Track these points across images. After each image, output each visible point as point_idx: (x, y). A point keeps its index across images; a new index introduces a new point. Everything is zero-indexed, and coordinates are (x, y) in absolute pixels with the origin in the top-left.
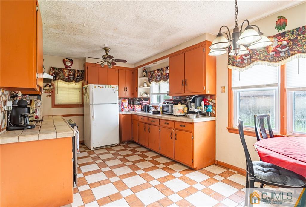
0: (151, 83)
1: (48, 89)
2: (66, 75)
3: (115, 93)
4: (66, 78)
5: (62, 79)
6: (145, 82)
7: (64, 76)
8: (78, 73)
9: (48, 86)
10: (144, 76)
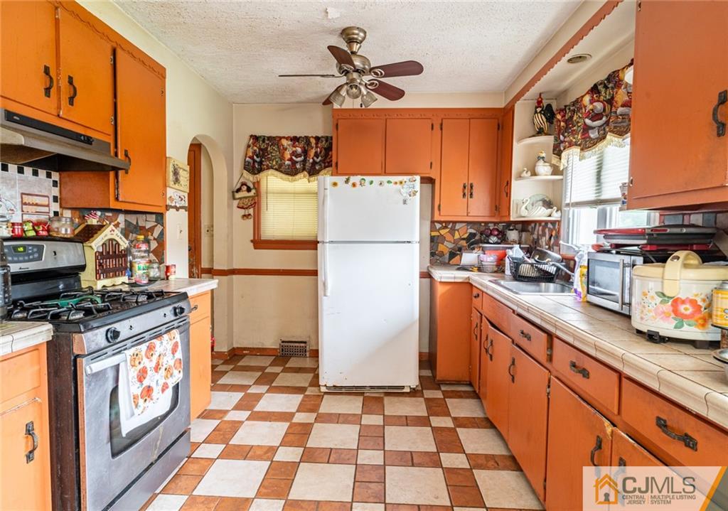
0: (563, 155)
1: (246, 198)
2: (287, 155)
3: (405, 202)
4: (287, 162)
5: (276, 167)
6: (544, 155)
7: (282, 158)
8: (317, 147)
9: (244, 188)
10: (540, 132)
